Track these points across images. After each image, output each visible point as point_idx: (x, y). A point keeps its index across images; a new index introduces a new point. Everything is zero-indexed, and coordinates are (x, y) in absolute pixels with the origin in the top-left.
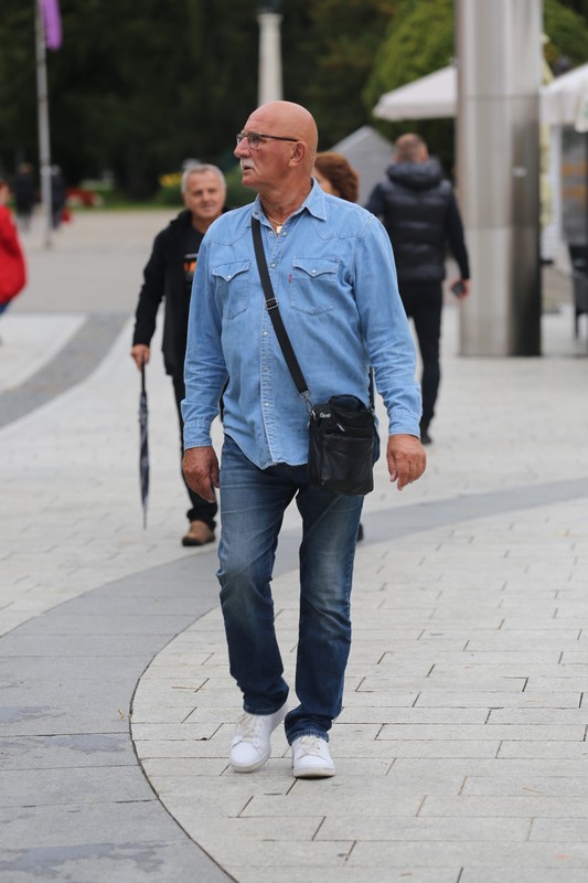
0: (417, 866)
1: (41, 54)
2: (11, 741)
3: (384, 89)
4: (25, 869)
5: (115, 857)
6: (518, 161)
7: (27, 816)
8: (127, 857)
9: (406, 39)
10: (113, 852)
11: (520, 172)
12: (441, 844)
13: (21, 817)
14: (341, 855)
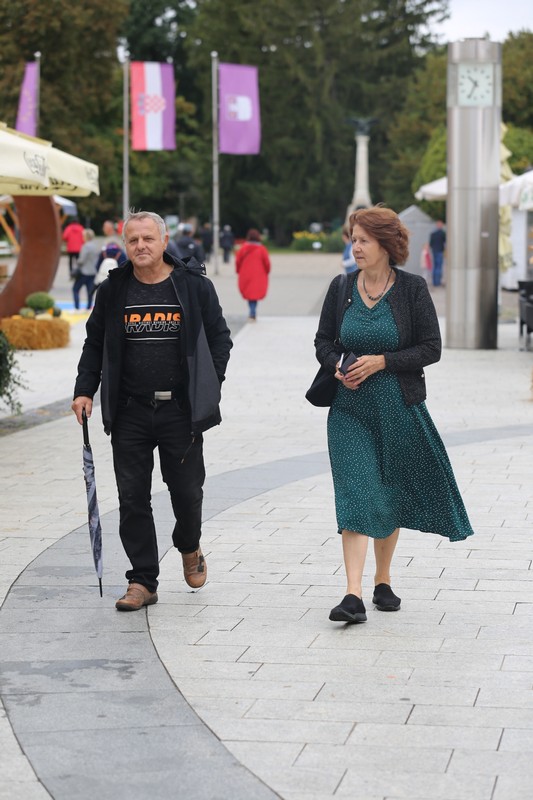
0: (297, 681)
1: (215, 157)
2: (71, 588)
3: (423, 183)
4: (47, 675)
5: (106, 668)
6: (484, 228)
7: (62, 639)
8: (115, 669)
9: (437, 152)
10: (106, 665)
11: (485, 235)
12: (317, 667)
13: (58, 639)
14: (250, 673)
